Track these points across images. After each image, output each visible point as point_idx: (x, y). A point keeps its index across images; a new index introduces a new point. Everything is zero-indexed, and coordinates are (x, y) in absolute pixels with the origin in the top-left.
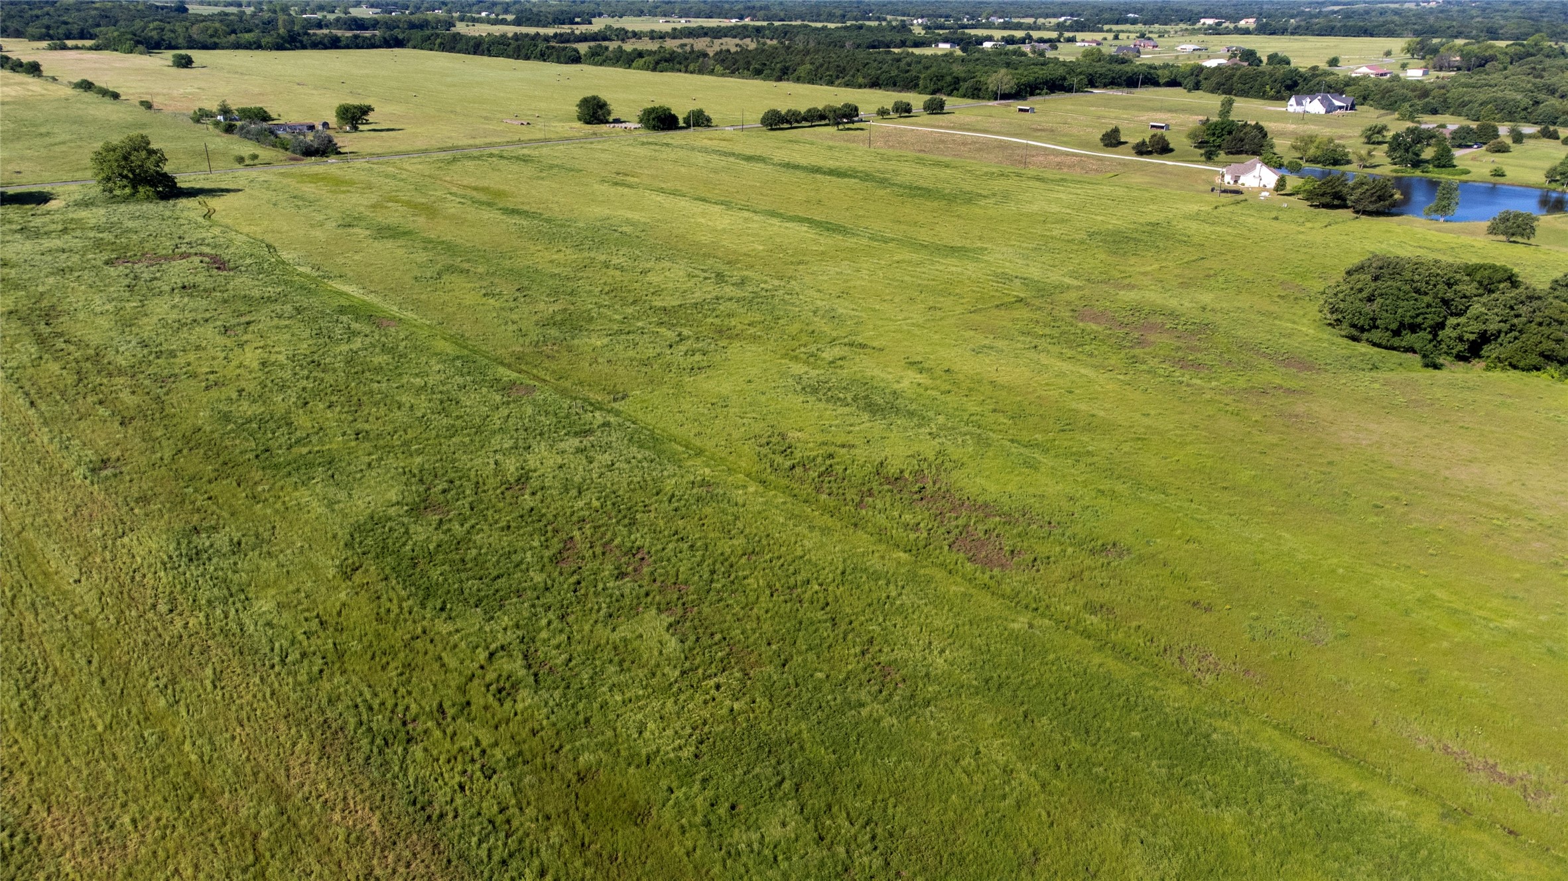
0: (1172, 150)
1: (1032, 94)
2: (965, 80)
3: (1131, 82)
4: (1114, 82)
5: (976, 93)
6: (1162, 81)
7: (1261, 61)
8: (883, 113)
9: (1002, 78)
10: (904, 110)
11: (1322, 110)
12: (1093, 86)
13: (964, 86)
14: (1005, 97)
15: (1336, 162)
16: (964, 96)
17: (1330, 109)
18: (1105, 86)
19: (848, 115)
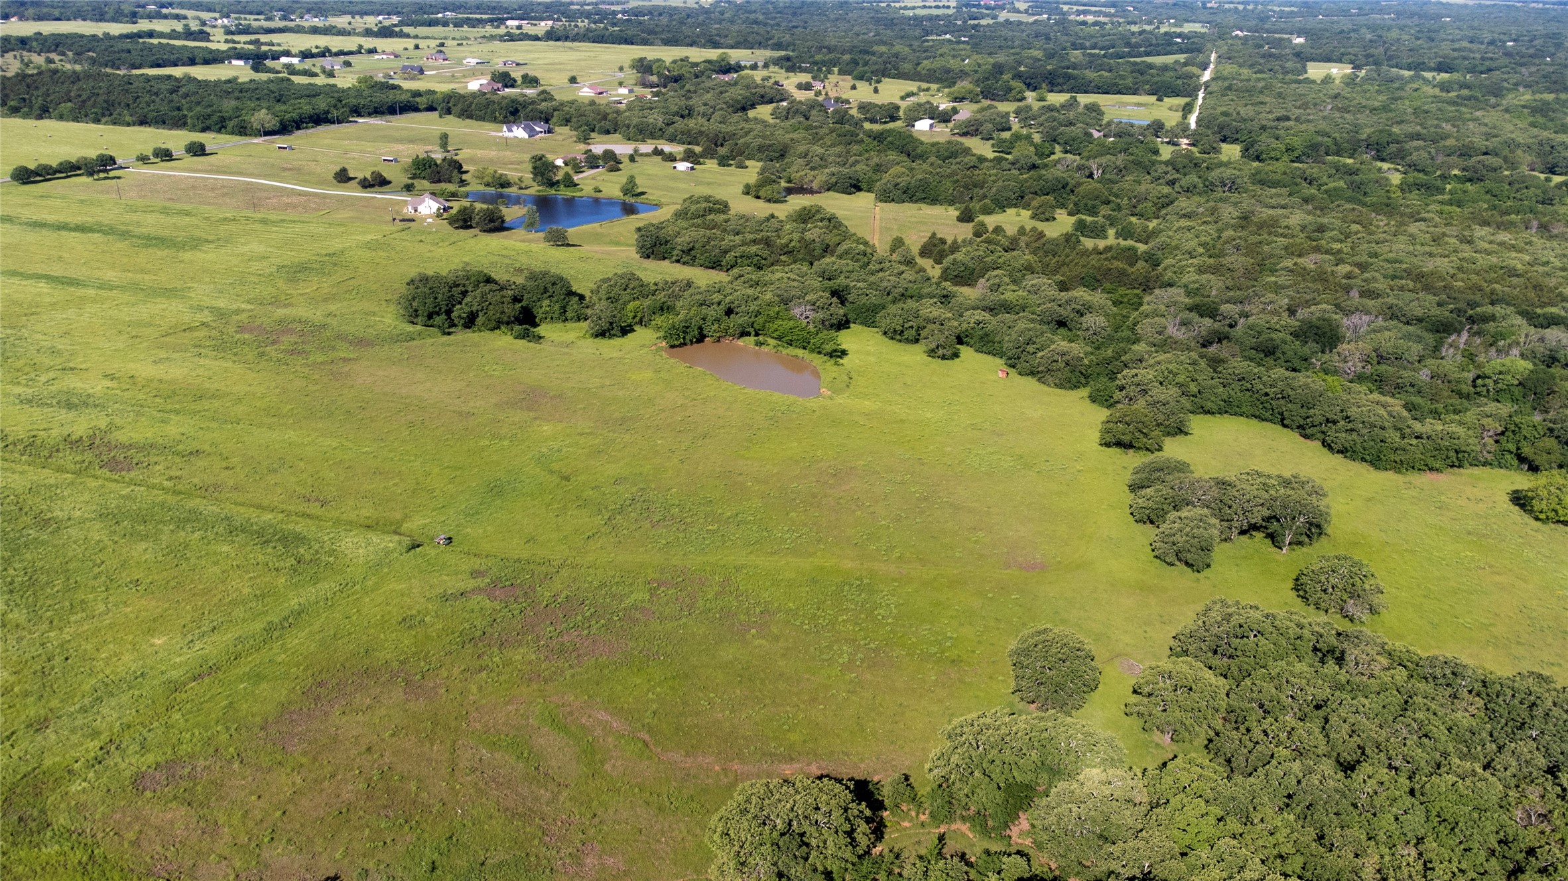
0: (389, 182)
1: (298, 128)
2: (230, 119)
3: (394, 109)
4: (377, 111)
5: (243, 130)
6: (421, 107)
7: (515, 81)
8: (143, 159)
9: (262, 117)
10: (165, 155)
11: (526, 136)
12: (360, 115)
13: (231, 124)
14: (268, 133)
15: (502, 186)
16: (232, 133)
17: (532, 133)
18: (369, 115)
19: (104, 165)
